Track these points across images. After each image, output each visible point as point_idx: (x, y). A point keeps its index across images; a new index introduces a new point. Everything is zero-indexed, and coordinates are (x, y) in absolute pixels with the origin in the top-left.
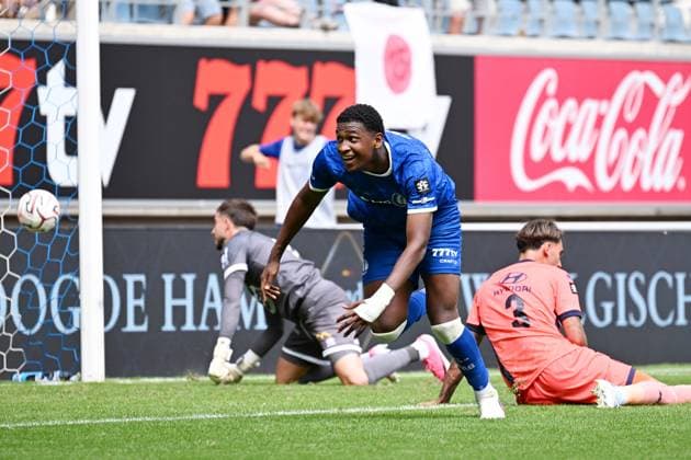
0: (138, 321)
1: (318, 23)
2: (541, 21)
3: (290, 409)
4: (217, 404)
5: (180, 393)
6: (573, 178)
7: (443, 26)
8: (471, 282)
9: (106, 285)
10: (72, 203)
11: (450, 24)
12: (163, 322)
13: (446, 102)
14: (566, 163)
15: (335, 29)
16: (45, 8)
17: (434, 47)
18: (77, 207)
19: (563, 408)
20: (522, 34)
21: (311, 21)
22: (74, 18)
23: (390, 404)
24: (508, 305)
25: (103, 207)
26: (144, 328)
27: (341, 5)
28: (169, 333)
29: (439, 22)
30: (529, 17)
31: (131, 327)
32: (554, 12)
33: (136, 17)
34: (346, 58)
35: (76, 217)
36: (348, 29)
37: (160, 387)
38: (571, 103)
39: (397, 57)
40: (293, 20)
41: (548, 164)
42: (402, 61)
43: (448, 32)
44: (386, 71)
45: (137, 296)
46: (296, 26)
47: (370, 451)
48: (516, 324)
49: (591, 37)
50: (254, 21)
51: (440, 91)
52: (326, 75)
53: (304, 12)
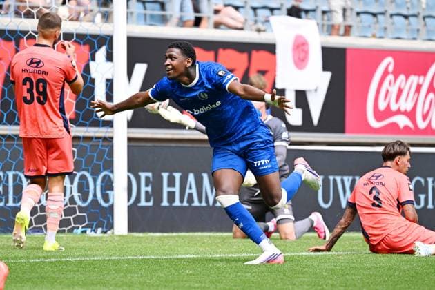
0: (147, 200)
1: (255, 27)
2: (385, 29)
3: (236, 253)
4: (193, 249)
5: (171, 242)
6: (402, 121)
7: (327, 31)
8: (342, 181)
9: (129, 179)
10: (110, 130)
11: (332, 29)
12: (162, 201)
13: (328, 75)
14: (398, 112)
15: (264, 31)
16: (95, 16)
17: (322, 43)
18: (112, 132)
19: (395, 256)
20: (374, 36)
21: (251, 26)
22: (112, 22)
23: (294, 251)
24: (371, 193)
25: (128, 133)
26: (150, 204)
27: (267, 17)
28: (165, 207)
29: (325, 28)
30: (378, 26)
31: (143, 203)
32: (393, 23)
33: (148, 22)
34: (271, 48)
35: (112, 138)
36: (272, 31)
37: (160, 238)
38: (402, 77)
39: (300, 48)
40: (240, 25)
41: (388, 113)
42: (303, 50)
43: (330, 34)
44: (294, 56)
45: (147, 185)
46: (242, 29)
47: (282, 279)
48: (374, 204)
49: (414, 39)
50: (217, 25)
51: (325, 69)
52: (259, 57)
53: (246, 20)
